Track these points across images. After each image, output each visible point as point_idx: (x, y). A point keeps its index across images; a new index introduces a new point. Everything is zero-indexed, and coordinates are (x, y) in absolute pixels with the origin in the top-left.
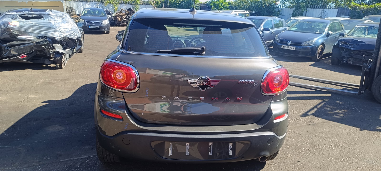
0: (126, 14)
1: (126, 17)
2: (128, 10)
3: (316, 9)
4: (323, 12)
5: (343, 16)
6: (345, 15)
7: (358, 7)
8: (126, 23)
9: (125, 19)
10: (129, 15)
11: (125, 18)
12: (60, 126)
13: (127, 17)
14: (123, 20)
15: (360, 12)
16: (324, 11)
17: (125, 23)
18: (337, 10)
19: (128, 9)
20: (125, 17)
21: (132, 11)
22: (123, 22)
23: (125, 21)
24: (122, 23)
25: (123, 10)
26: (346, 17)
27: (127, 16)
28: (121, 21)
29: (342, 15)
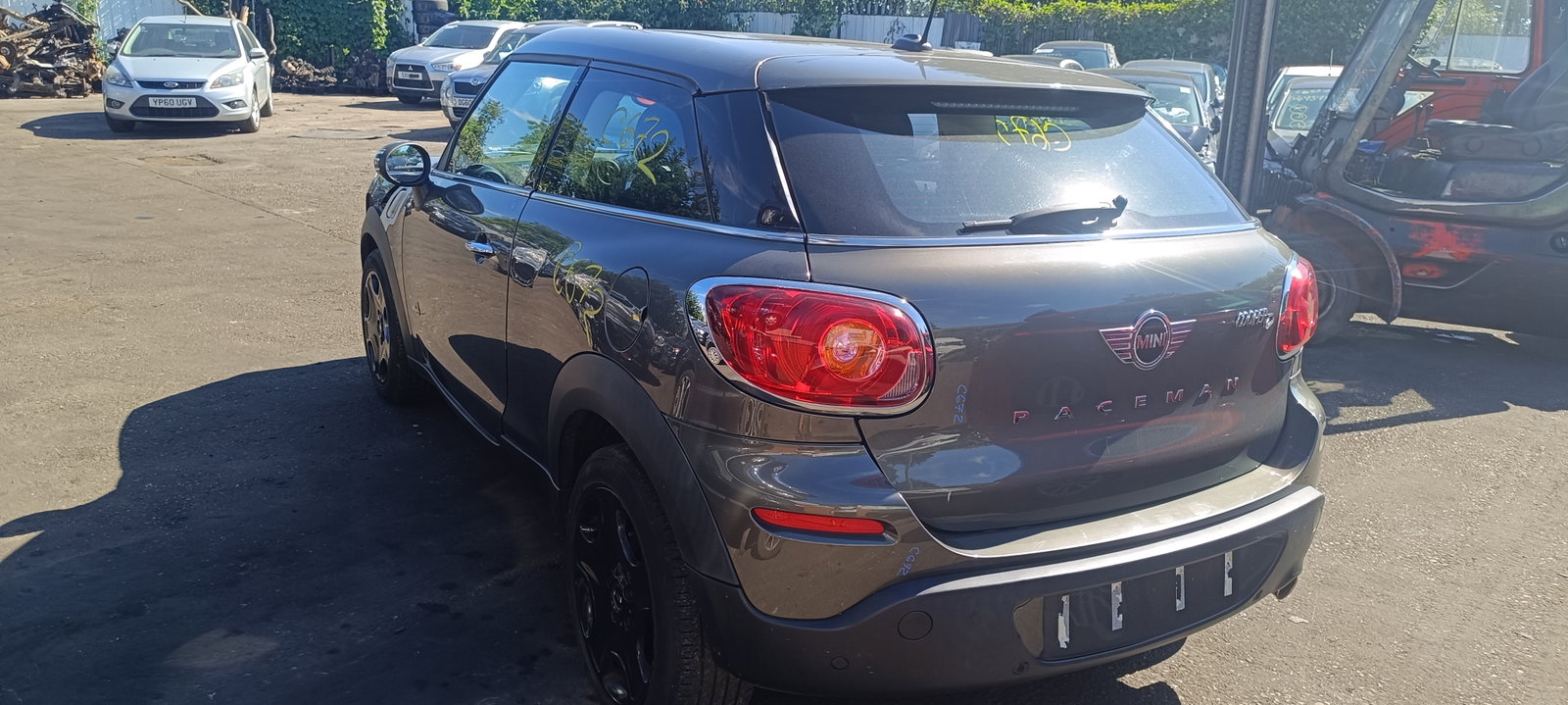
0: (36, 36)
1: (39, 48)
2: (43, 15)
3: (872, 17)
4: (896, 28)
5: (964, 44)
6: (970, 40)
7: (1006, 10)
8: (40, 82)
9: (37, 63)
10: (51, 41)
11: (32, 56)
12: (237, 632)
13: (44, 52)
14: (25, 66)
15: (1014, 29)
16: (900, 25)
17: (38, 81)
18: (942, 20)
19: (40, 9)
20: (31, 50)
21: (67, 22)
22: (23, 76)
23: (33, 71)
24: (17, 80)
25: (13, 16)
26: (973, 48)
27: (45, 44)
28: (11, 69)
29: (960, 40)
